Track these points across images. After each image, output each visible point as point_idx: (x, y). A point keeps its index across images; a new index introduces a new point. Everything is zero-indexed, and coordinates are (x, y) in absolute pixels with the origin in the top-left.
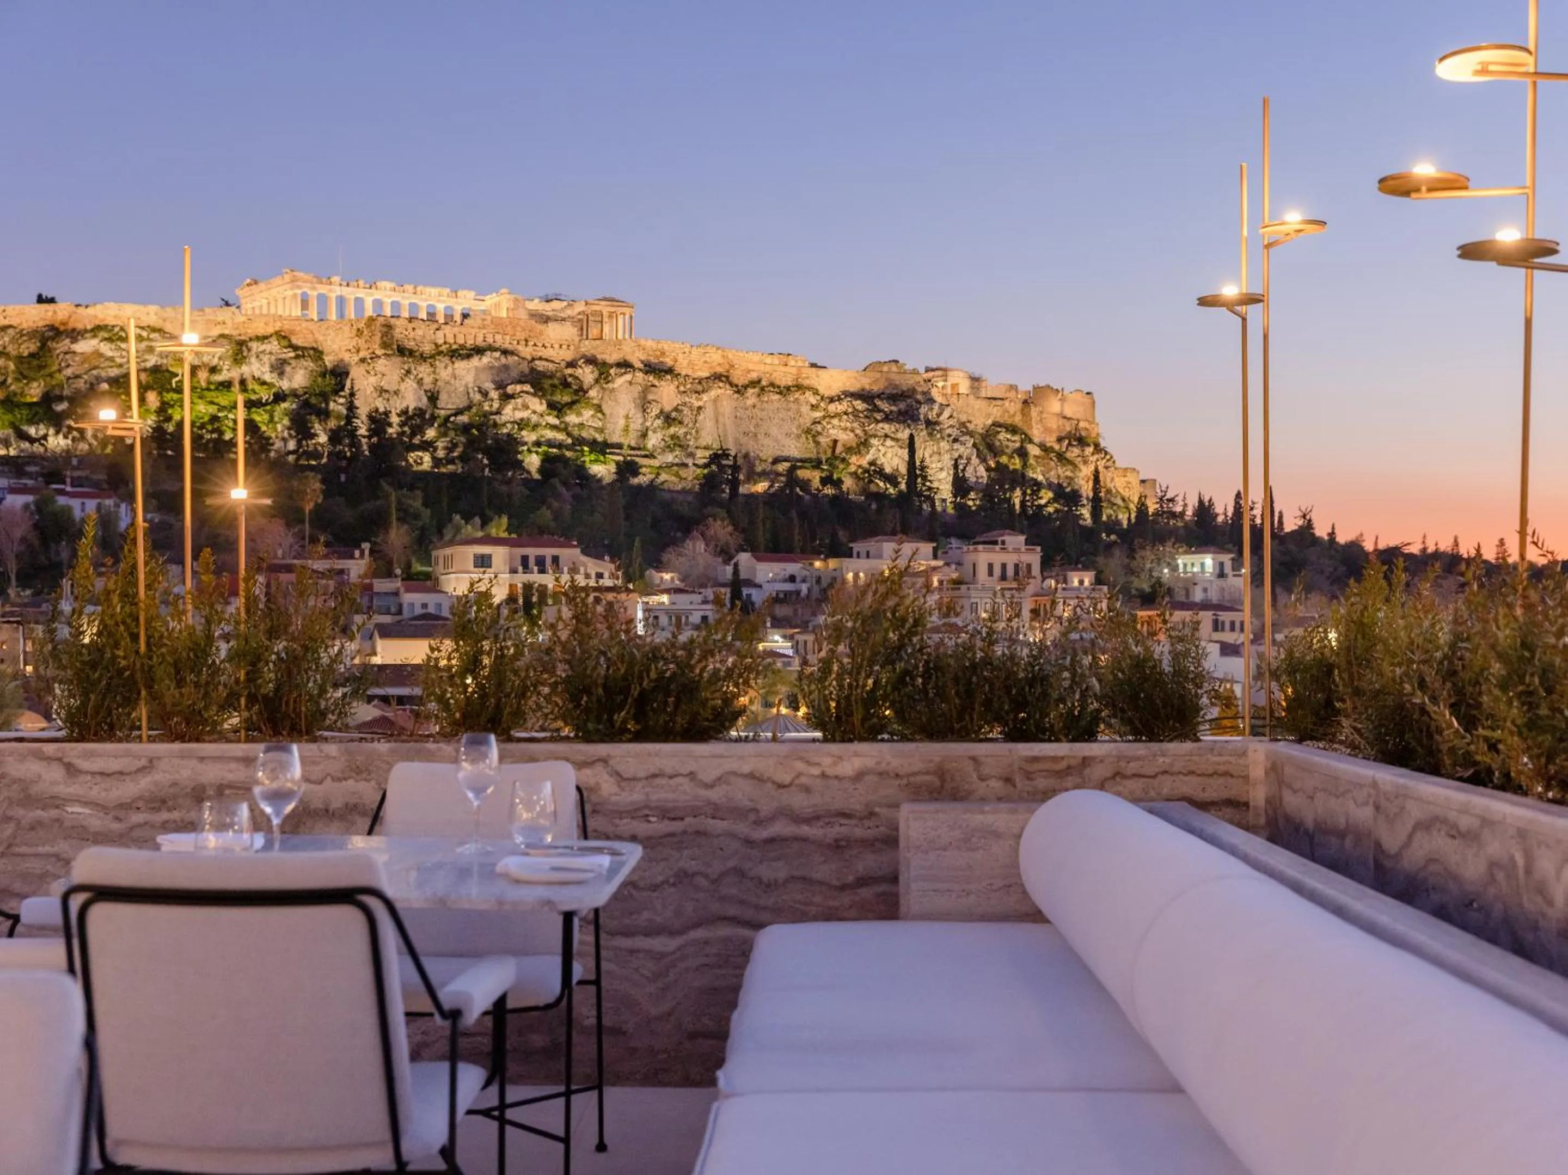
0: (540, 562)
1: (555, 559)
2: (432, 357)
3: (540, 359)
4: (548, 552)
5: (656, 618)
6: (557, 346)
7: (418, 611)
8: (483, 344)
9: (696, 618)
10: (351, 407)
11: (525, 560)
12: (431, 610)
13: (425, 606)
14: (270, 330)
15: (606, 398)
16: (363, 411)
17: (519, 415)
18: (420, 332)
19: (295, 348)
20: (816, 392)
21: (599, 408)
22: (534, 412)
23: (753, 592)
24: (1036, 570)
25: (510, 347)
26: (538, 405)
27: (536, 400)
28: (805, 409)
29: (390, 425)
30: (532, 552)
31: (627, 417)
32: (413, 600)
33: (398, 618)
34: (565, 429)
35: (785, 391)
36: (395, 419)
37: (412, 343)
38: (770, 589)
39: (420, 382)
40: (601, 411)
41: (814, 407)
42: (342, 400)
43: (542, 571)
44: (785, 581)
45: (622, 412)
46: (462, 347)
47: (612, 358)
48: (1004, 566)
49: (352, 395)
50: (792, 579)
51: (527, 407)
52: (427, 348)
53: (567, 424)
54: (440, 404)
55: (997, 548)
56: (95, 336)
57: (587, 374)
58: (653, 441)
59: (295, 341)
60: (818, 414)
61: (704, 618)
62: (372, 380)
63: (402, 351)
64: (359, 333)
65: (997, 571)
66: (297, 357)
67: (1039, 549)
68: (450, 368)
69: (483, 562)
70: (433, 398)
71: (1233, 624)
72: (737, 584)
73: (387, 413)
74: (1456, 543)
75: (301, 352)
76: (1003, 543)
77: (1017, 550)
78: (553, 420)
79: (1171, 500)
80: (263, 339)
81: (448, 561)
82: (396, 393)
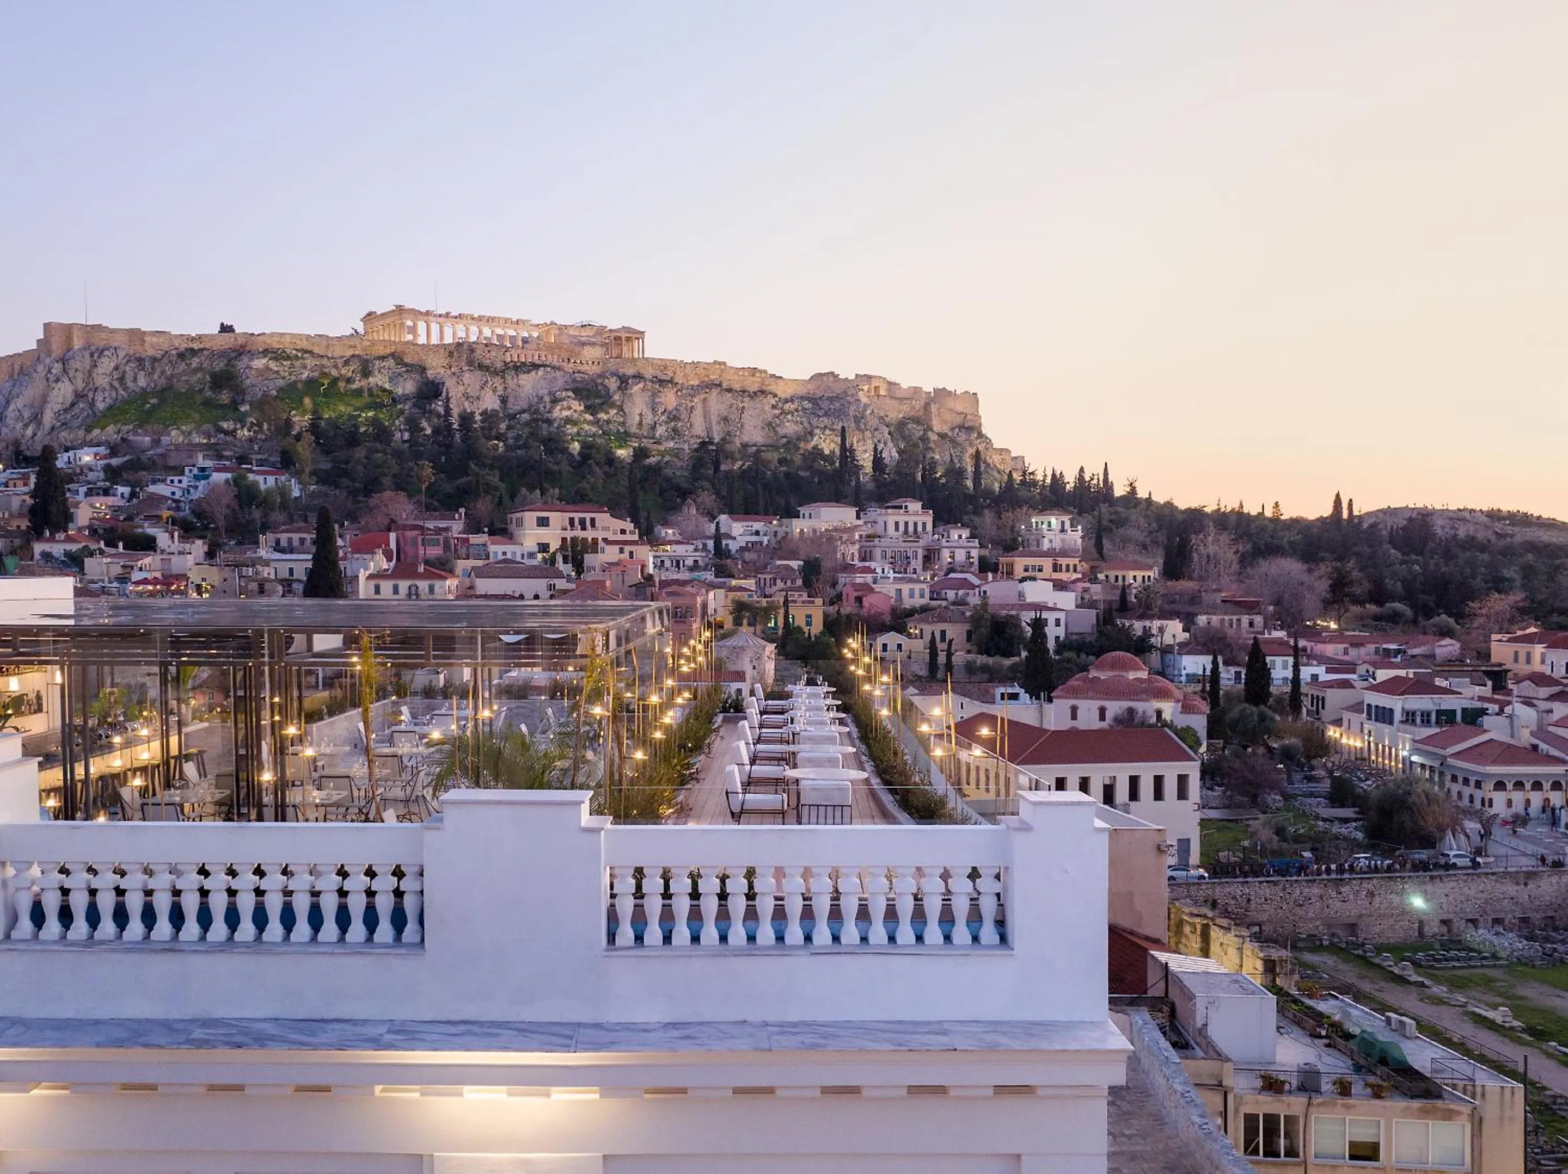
0: (582, 522)
1: (593, 521)
2: (503, 371)
3: (579, 372)
4: (588, 516)
5: (662, 562)
6: (590, 363)
7: (500, 557)
8: (538, 362)
9: (689, 562)
10: (448, 410)
11: (572, 521)
12: (509, 556)
13: (504, 553)
14: (388, 351)
15: (626, 401)
16: (455, 412)
17: (566, 413)
18: (493, 354)
19: (406, 365)
20: (775, 396)
21: (621, 409)
22: (575, 411)
23: (730, 542)
24: (929, 527)
25: (557, 364)
26: (578, 406)
27: (576, 403)
28: (767, 408)
29: (475, 422)
30: (577, 516)
31: (641, 415)
32: (498, 549)
33: (487, 562)
34: (596, 422)
35: (754, 395)
36: (478, 418)
37: (488, 361)
38: (741, 541)
39: (494, 390)
40: (622, 410)
41: (774, 407)
42: (440, 403)
43: (584, 528)
44: (752, 534)
45: (637, 411)
46: (524, 364)
47: (630, 371)
48: (906, 524)
49: (448, 399)
50: (757, 533)
51: (569, 408)
52: (499, 365)
53: (599, 421)
54: (510, 405)
55: (902, 511)
56: (266, 356)
57: (613, 384)
58: (660, 431)
59: (407, 360)
60: (777, 412)
61: (696, 561)
62: (461, 388)
63: (481, 367)
64: (451, 354)
65: (902, 528)
66: (407, 371)
67: (931, 512)
68: (515, 380)
69: (543, 522)
70: (504, 400)
71: (1068, 566)
72: (718, 537)
73: (473, 413)
74: (1241, 506)
75: (410, 368)
76: (906, 507)
77: (916, 514)
78: (589, 417)
79: (1032, 473)
80: (383, 358)
81: (520, 523)
82: (478, 398)
